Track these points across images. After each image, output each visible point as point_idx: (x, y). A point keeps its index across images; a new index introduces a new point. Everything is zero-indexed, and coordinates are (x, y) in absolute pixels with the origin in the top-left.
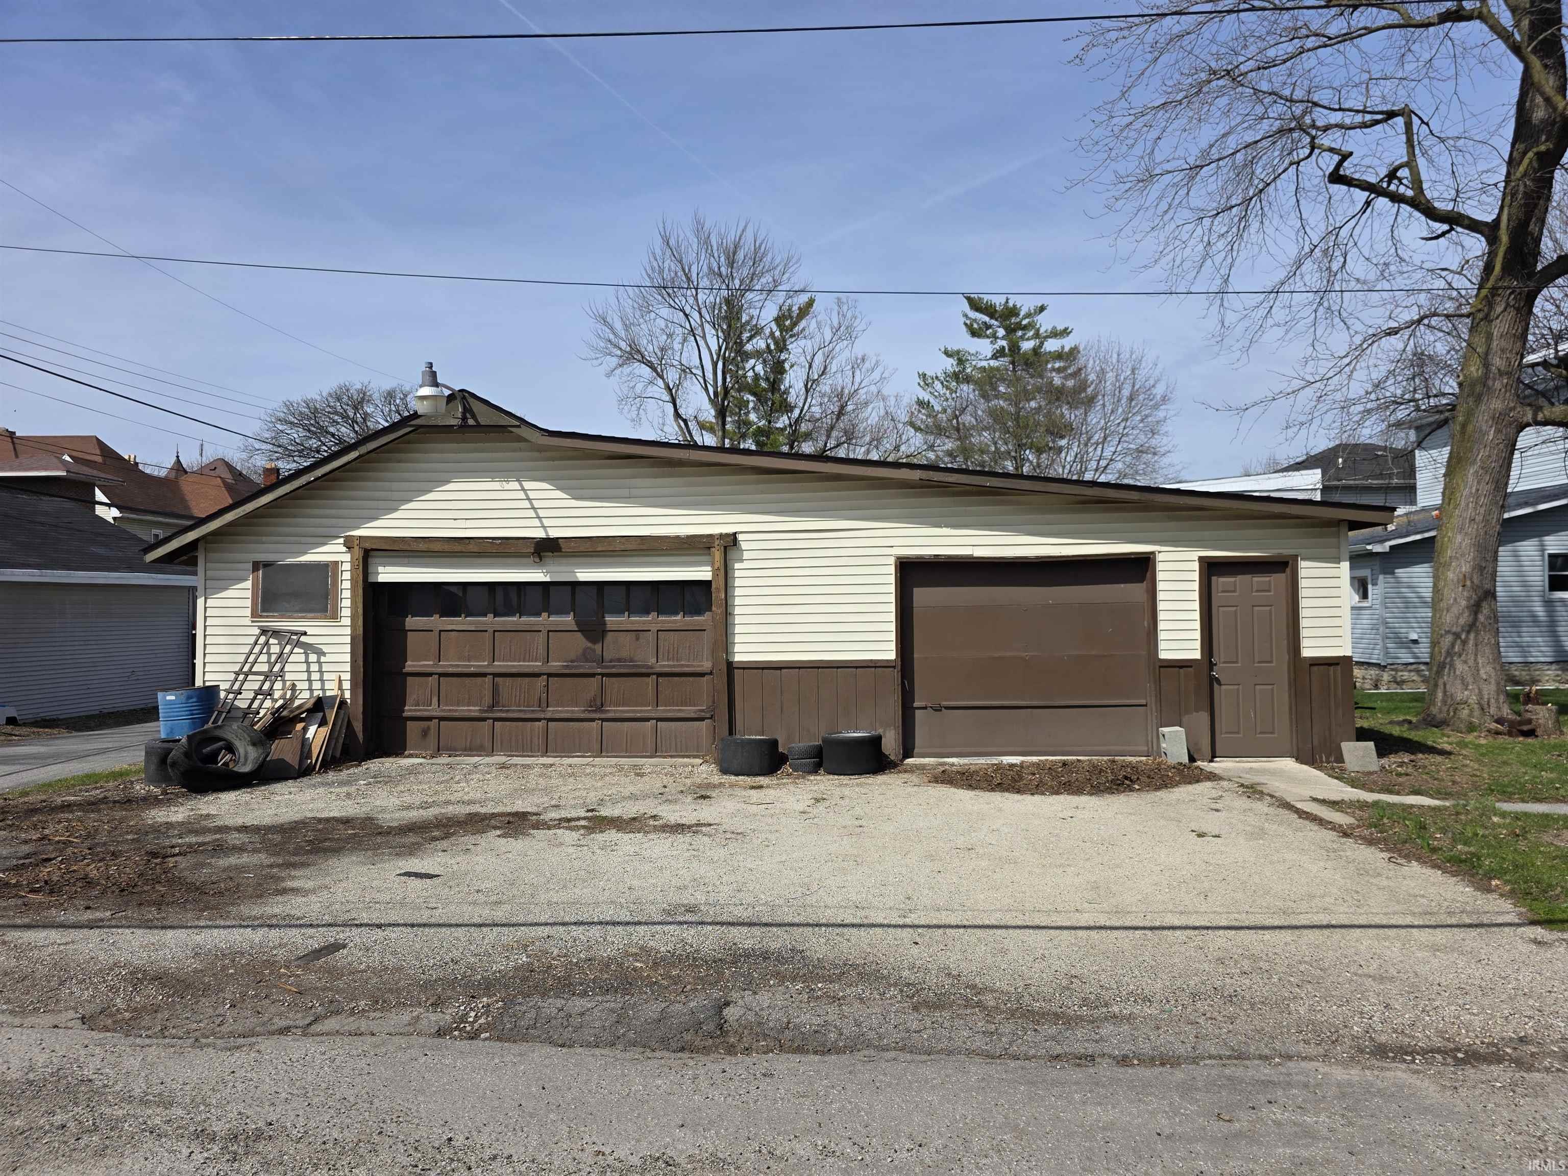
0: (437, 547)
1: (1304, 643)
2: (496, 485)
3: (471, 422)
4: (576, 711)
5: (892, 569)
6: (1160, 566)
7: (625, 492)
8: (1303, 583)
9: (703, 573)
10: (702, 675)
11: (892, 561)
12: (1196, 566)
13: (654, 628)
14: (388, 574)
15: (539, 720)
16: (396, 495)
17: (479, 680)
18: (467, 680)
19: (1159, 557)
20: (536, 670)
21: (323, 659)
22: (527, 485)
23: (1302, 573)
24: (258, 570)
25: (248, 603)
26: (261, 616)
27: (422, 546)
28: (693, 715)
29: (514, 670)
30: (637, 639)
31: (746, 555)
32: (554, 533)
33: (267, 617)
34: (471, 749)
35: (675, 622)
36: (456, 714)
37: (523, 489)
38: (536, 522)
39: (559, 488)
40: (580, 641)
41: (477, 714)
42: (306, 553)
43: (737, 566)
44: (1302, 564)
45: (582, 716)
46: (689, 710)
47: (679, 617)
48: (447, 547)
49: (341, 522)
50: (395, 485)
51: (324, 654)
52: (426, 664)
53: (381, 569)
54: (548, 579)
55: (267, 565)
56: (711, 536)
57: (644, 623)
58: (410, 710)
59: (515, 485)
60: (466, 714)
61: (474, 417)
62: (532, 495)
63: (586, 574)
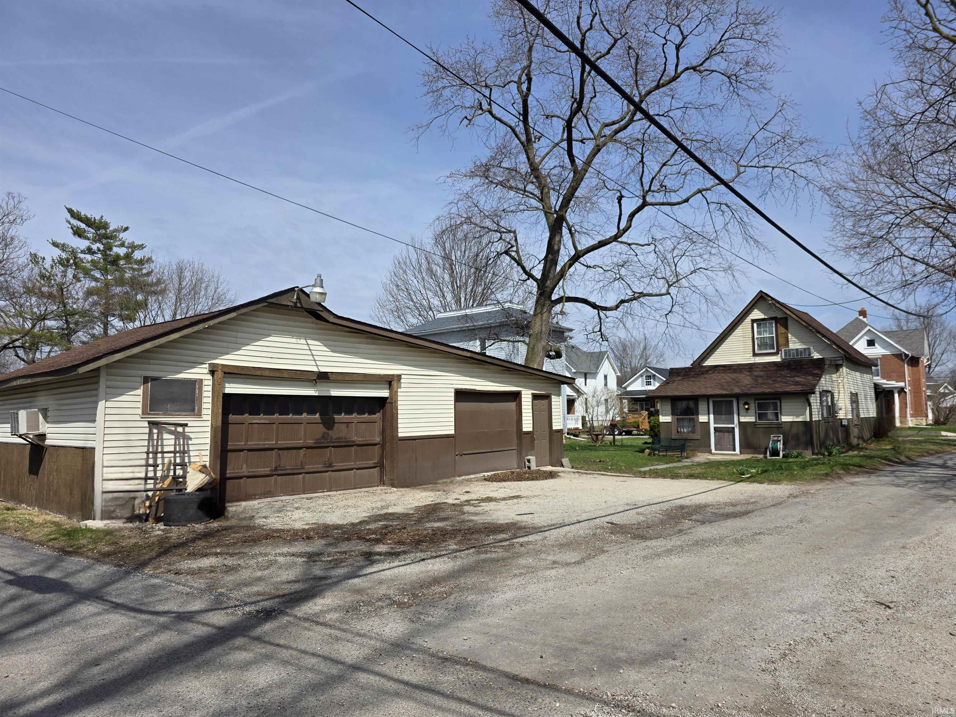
0: (266, 373)
1: (553, 424)
2: (294, 340)
3: (299, 305)
4: (320, 467)
5: (453, 394)
6: (523, 396)
7: (354, 350)
8: (553, 403)
9: (384, 393)
10: (375, 445)
11: (453, 390)
12: (530, 396)
13: (355, 421)
14: (232, 388)
15: (301, 473)
16: (239, 341)
17: (269, 453)
18: (262, 453)
19: (523, 392)
20: (300, 445)
21: (190, 442)
22: (310, 342)
23: (553, 400)
24: (148, 382)
25: (140, 405)
26: (150, 414)
27: (259, 373)
28: (372, 465)
29: (289, 446)
30: (348, 427)
31: (403, 385)
32: (323, 370)
33: (154, 414)
34: (265, 494)
35: (364, 418)
36: (257, 474)
37: (308, 344)
38: (313, 363)
39: (325, 346)
40: (321, 429)
41: (269, 473)
42: (180, 372)
43: (399, 390)
44: (553, 397)
45: (323, 469)
46: (371, 463)
47: (366, 416)
48: (272, 374)
49: (205, 354)
50: (240, 335)
51: (191, 439)
52: (241, 444)
53: (227, 385)
54: (317, 394)
55: (154, 379)
56: (393, 375)
57: (351, 418)
58: (230, 473)
59: (303, 341)
60: (262, 473)
61: (300, 303)
62: (312, 348)
63: (335, 392)
